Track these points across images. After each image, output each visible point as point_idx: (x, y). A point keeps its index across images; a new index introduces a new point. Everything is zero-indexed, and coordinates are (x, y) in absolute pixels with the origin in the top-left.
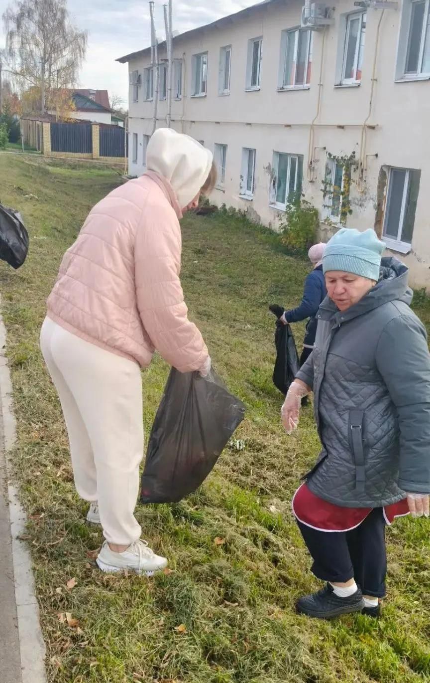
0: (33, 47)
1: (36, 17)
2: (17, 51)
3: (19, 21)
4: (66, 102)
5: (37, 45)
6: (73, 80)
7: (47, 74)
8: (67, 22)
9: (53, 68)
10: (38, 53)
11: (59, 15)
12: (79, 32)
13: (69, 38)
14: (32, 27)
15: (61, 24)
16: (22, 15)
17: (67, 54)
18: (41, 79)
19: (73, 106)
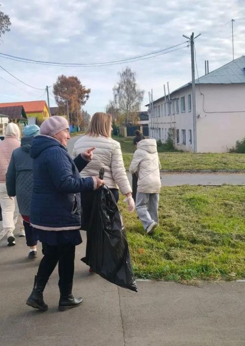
0: (124, 99)
1: (124, 88)
2: (118, 101)
3: (118, 90)
4: (136, 118)
5: (125, 98)
6: (139, 110)
7: (129, 108)
8: (136, 88)
9: (131, 106)
10: (125, 101)
11: (133, 86)
12: (141, 91)
13: (137, 94)
14: (123, 92)
15: (134, 89)
16: (119, 88)
17: (137, 100)
18: (127, 110)
19: (139, 119)
